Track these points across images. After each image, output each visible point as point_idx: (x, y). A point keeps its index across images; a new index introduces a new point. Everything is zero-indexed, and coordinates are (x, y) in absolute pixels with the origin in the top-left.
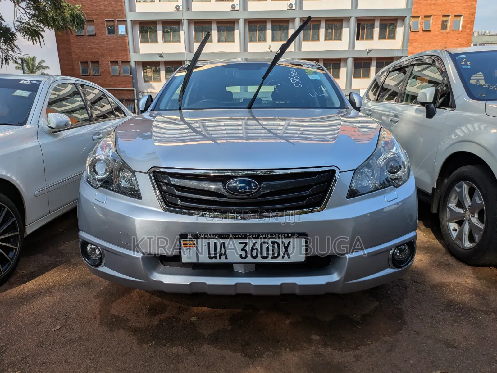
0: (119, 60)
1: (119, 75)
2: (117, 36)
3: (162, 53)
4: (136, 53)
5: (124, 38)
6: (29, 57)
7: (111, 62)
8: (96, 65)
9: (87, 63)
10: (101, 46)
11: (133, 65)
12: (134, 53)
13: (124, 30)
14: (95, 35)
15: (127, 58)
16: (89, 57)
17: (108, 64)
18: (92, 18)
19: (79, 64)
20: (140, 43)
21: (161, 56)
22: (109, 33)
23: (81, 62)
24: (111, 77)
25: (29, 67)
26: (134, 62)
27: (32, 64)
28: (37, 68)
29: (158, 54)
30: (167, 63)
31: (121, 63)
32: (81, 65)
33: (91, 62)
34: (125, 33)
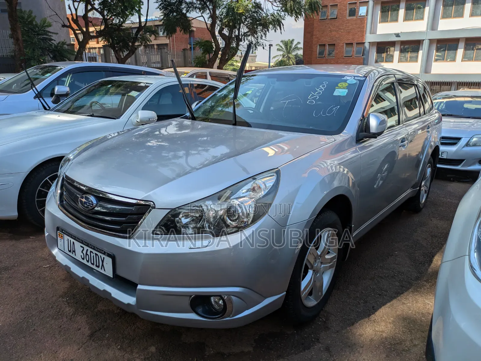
0: (355, 42)
1: (352, 56)
2: (357, 17)
3: (400, 32)
4: (373, 34)
5: (363, 19)
6: (289, 40)
7: (346, 44)
8: (332, 47)
9: (324, 45)
10: (340, 29)
11: (367, 45)
12: (371, 34)
13: (365, 11)
14: (336, 18)
15: (363, 40)
16: (326, 40)
17: (343, 46)
18: (336, 2)
19: (317, 46)
20: (379, 23)
21: (398, 35)
22: (350, 15)
23: (319, 45)
24: (343, 58)
25: (288, 49)
26: (369, 43)
27: (290, 46)
28: (293, 50)
29: (395, 34)
30: (403, 43)
31: (355, 45)
32: (319, 48)
33: (328, 44)
34: (365, 14)
